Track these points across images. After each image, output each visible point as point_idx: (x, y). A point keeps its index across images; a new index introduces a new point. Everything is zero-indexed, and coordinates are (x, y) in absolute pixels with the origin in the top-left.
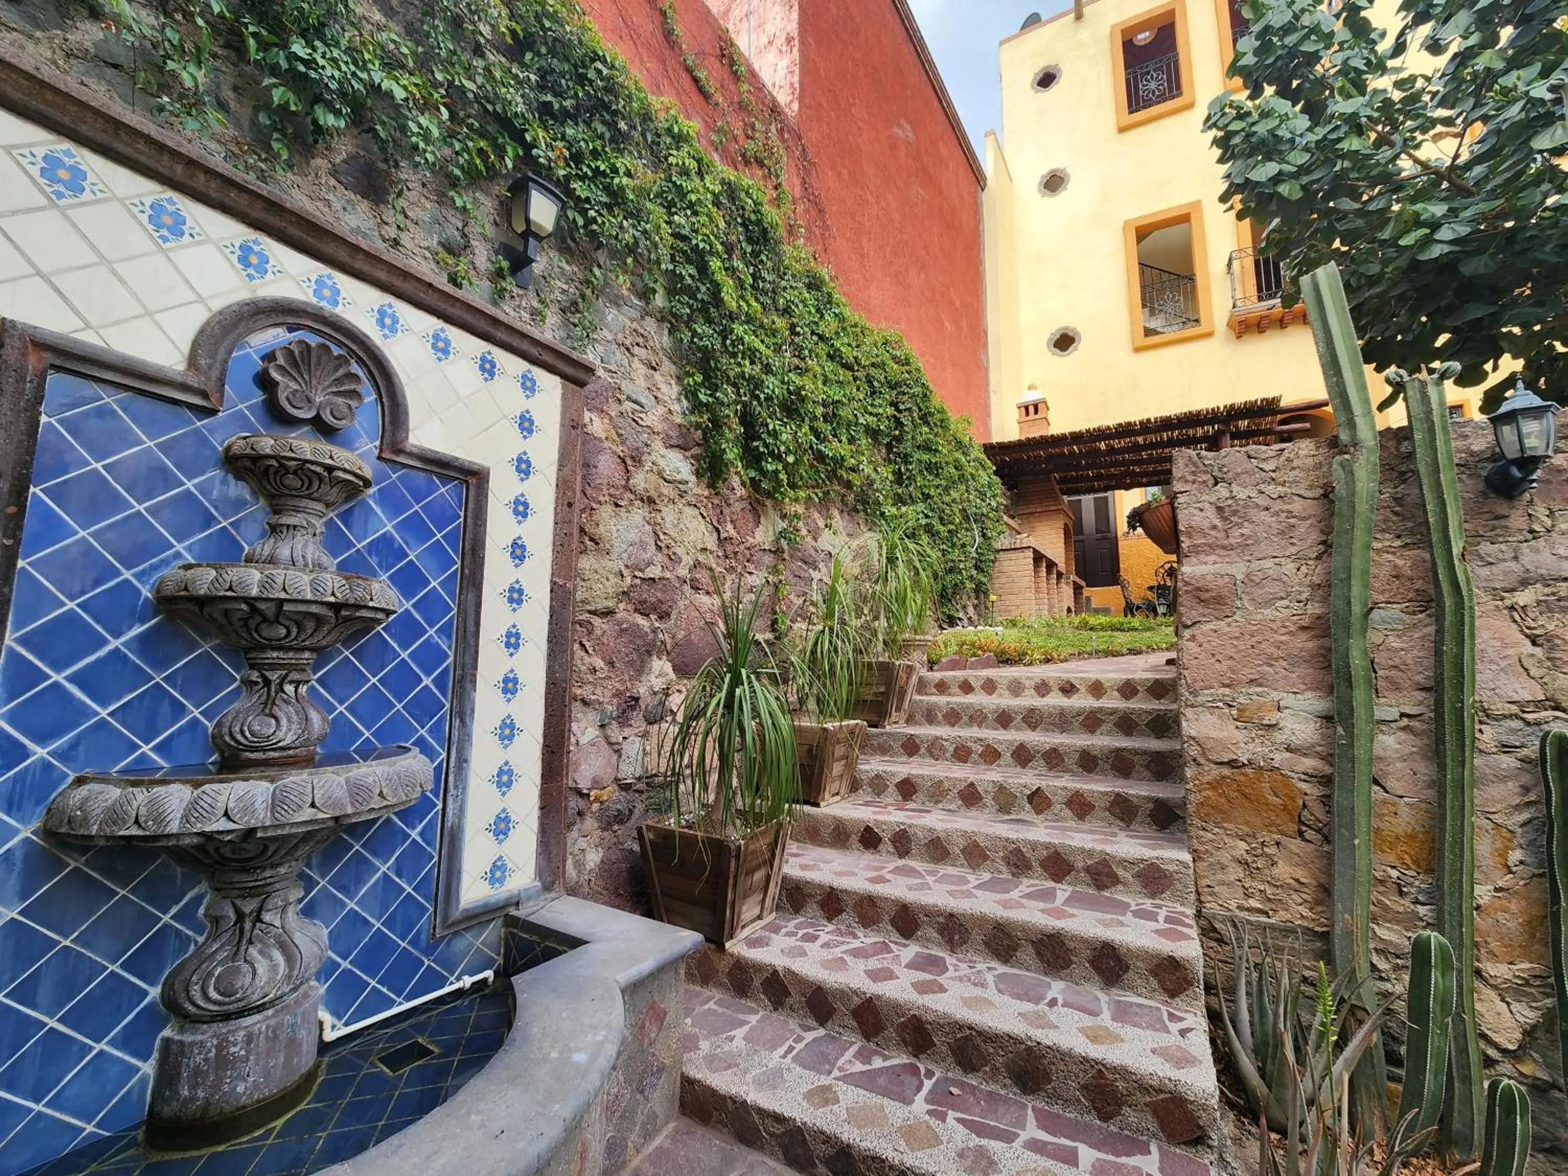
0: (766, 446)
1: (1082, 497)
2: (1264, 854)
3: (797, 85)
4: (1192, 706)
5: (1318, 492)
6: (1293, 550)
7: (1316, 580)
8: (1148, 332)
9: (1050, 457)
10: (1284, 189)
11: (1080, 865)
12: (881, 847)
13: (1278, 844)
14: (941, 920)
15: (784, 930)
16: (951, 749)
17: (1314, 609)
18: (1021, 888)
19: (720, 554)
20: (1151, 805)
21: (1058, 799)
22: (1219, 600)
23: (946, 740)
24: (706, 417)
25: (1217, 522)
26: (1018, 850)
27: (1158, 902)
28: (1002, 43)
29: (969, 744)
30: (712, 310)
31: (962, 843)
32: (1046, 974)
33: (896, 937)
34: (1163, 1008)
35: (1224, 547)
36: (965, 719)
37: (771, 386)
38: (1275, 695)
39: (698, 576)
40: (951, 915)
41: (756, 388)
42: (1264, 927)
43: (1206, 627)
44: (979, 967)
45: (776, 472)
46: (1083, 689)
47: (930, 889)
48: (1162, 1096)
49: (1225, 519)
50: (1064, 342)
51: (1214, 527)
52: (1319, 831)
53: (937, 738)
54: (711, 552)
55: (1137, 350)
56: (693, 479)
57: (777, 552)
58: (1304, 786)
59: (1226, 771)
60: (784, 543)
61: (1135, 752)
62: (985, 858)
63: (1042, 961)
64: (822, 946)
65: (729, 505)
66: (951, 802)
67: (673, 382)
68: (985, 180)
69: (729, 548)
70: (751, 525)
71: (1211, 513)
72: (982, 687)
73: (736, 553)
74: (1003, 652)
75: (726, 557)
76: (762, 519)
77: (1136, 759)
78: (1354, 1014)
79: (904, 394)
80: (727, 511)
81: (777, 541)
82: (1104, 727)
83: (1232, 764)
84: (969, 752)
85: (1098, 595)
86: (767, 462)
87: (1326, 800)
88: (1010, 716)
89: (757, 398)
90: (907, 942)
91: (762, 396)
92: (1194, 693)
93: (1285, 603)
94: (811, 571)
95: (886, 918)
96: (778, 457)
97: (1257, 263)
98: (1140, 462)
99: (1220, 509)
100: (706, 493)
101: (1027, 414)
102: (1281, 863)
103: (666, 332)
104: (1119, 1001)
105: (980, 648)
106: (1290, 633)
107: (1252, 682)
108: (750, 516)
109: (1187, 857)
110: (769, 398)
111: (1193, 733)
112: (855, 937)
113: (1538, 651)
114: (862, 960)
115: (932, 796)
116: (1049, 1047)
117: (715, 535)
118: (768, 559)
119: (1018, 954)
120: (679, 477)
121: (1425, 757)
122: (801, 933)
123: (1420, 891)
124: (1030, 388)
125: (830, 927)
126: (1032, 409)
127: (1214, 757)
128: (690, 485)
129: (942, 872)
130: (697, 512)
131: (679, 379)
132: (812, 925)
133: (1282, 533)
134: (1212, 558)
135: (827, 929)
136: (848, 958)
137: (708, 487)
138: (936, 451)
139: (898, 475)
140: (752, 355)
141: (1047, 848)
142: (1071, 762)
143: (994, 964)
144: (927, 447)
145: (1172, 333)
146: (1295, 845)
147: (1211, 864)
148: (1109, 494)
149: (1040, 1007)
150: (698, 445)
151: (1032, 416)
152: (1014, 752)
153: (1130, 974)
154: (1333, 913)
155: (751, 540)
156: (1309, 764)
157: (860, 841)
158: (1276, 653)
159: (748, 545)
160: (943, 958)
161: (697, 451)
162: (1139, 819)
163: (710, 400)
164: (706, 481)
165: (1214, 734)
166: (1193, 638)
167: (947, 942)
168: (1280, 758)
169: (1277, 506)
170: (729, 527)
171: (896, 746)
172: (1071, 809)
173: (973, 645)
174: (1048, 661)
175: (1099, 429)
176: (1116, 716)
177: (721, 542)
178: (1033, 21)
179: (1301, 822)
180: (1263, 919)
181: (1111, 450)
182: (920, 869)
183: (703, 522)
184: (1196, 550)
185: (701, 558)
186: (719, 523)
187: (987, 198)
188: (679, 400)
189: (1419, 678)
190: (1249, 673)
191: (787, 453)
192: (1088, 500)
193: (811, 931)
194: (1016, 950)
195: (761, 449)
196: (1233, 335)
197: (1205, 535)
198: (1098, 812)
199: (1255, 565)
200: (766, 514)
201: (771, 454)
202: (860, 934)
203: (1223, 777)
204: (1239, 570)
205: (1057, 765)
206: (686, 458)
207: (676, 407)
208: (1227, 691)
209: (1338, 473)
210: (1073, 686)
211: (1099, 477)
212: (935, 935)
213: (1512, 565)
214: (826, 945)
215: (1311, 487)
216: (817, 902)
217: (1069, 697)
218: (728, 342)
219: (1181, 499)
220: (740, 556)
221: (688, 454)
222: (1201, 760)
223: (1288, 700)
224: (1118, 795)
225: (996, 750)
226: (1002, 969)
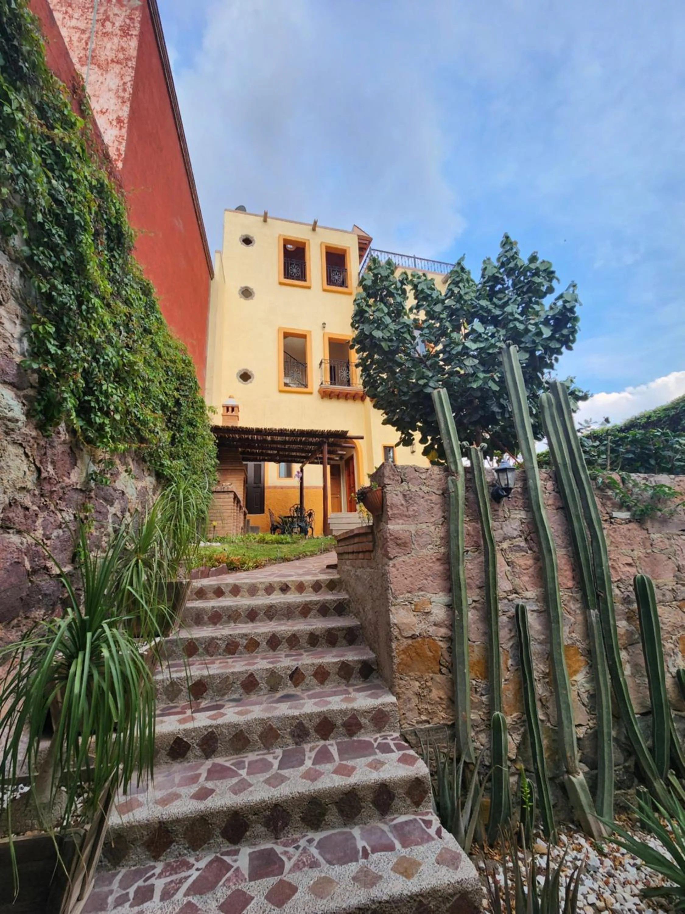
0: (97, 401)
1: (249, 463)
2: (427, 687)
3: (123, 152)
4: (395, 605)
5: (440, 492)
6: (433, 519)
7: (442, 535)
8: (286, 385)
9: (241, 439)
10: (383, 344)
11: (339, 722)
12: (190, 754)
13: (432, 679)
14: (268, 813)
15: (111, 900)
16: (224, 646)
17: (442, 550)
18: (308, 754)
19: (37, 492)
20: (360, 666)
21: (308, 673)
22: (405, 544)
23: (220, 639)
24: (51, 366)
25: (403, 502)
26: (301, 724)
27: (383, 734)
28: (226, 210)
29: (238, 640)
30: (74, 275)
31: (260, 729)
32: (345, 825)
33: (227, 847)
34: (418, 818)
35: (406, 516)
36: (225, 618)
37: (111, 355)
38: (429, 595)
39: (11, 515)
40: (276, 805)
41: (97, 353)
42: (429, 730)
43: (400, 559)
44: (302, 843)
45: (102, 425)
46: (293, 588)
47: (250, 785)
48: (455, 898)
49: (406, 501)
50: (245, 377)
51: (402, 505)
52: (447, 667)
53: (213, 639)
54: (28, 491)
55: (281, 391)
56: (23, 418)
57: (85, 491)
58: (441, 644)
59: (410, 641)
60: (92, 483)
61: (339, 629)
62: (277, 736)
63: (343, 816)
64: (162, 899)
65: (53, 447)
66: (235, 692)
67: (18, 322)
68: (213, 274)
69: (47, 487)
70: (67, 466)
71: (401, 497)
72: (230, 592)
73: (52, 492)
74: (231, 563)
75: (42, 495)
76: (79, 463)
77: (339, 633)
78: (468, 768)
79: (185, 385)
80: (49, 452)
81: (87, 482)
82: (312, 613)
83: (413, 637)
84: (237, 645)
85: (255, 519)
86: (96, 415)
87: (451, 650)
88: (256, 612)
89: (97, 361)
90: (237, 847)
91: (102, 360)
92: (395, 598)
93: (431, 546)
94: (108, 507)
95: (218, 831)
96: (107, 414)
97: (331, 367)
98: (284, 450)
99: (404, 496)
100: (34, 433)
101: (228, 410)
102: (434, 690)
103: (17, 273)
104: (395, 826)
105: (217, 560)
106: (433, 562)
107: (420, 589)
108: (67, 459)
109: (393, 699)
110: (107, 364)
111: (396, 621)
112: (189, 866)
113: (509, 568)
114: (210, 895)
115: (219, 691)
116: (387, 902)
117: (35, 475)
118: (78, 497)
119: (326, 817)
120: (10, 414)
121: (481, 621)
122: (132, 891)
123: (483, 689)
124: (230, 397)
125: (159, 867)
126: (231, 409)
127: (405, 634)
128: (20, 424)
129: (247, 761)
130: (20, 451)
131: (24, 322)
132: (138, 874)
133: (429, 511)
134: (401, 521)
135: (157, 871)
136: (194, 899)
137: (36, 428)
138: (195, 426)
139: (173, 437)
140: (102, 326)
141: (319, 716)
142: (303, 642)
143: (310, 835)
144: (191, 423)
145: (294, 388)
146: (438, 678)
147: (405, 700)
148: (262, 463)
149: (360, 863)
150: (32, 387)
151: (230, 413)
152: (268, 641)
153: (396, 801)
154: (457, 712)
155: (67, 480)
156: (443, 631)
157: (168, 754)
158: (429, 573)
159: (64, 485)
160: (272, 849)
161: (30, 392)
162: (354, 676)
163: (59, 352)
164: (35, 422)
165: (405, 621)
166: (394, 566)
167: (272, 831)
168: (432, 630)
169: (427, 497)
170: (50, 468)
171: (179, 650)
172: (316, 678)
173: (210, 559)
174: (257, 567)
175: (271, 429)
176: (317, 607)
177: (40, 480)
178: (241, 209)
179: (441, 664)
180: (428, 726)
181: (273, 442)
182: (228, 764)
183: (26, 462)
184: (395, 516)
185: (19, 496)
186: (41, 462)
187: (214, 284)
188: (20, 341)
189: (477, 583)
190: (418, 584)
191: (116, 410)
192: (251, 465)
193: (140, 883)
194: (324, 815)
195: (93, 404)
196: (320, 397)
197: (399, 509)
198: (333, 677)
199: (419, 526)
200: (82, 458)
201: (101, 409)
202: (192, 860)
203: (409, 645)
204: (412, 528)
205: (295, 645)
206: (18, 396)
207: (16, 346)
208: (409, 595)
209: (451, 485)
210: (287, 586)
211: (261, 454)
212: (263, 829)
213: (500, 531)
214: (166, 895)
215: (438, 489)
216: (143, 844)
217: (285, 594)
218: (84, 307)
219: (389, 488)
220: (55, 496)
221: (21, 393)
222: (399, 637)
223: (434, 598)
224: (343, 663)
225: (256, 641)
226: (318, 836)
